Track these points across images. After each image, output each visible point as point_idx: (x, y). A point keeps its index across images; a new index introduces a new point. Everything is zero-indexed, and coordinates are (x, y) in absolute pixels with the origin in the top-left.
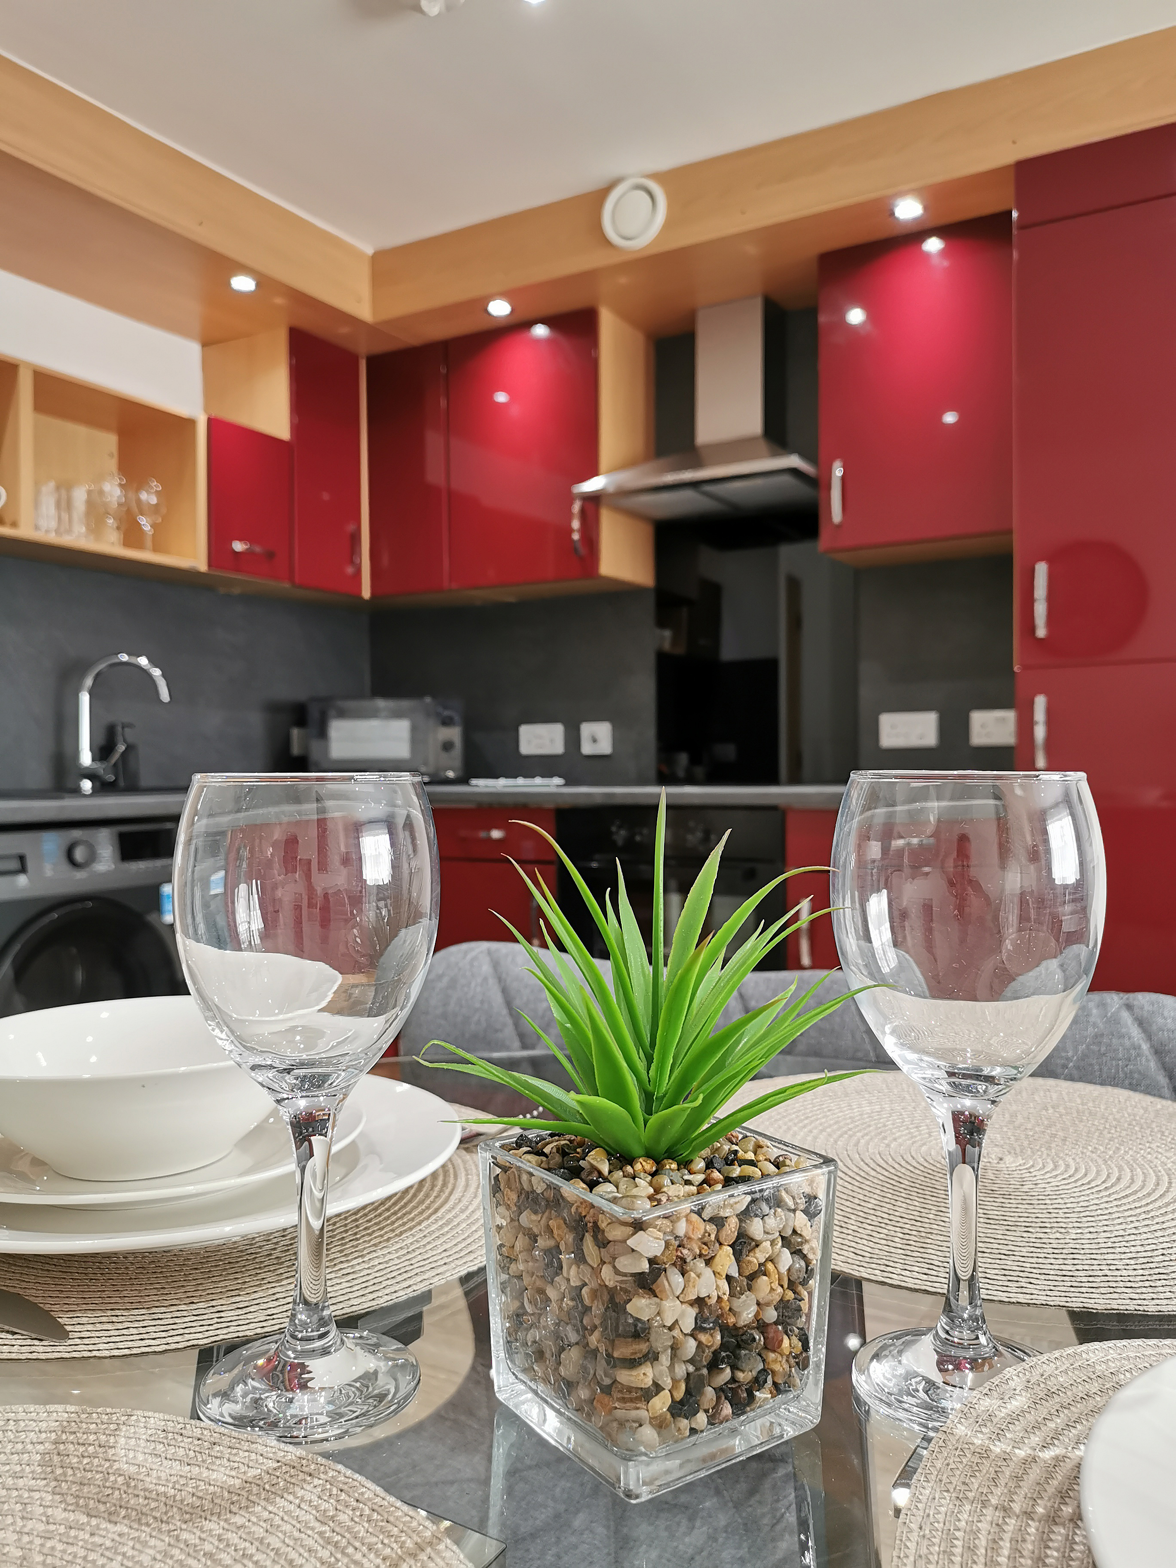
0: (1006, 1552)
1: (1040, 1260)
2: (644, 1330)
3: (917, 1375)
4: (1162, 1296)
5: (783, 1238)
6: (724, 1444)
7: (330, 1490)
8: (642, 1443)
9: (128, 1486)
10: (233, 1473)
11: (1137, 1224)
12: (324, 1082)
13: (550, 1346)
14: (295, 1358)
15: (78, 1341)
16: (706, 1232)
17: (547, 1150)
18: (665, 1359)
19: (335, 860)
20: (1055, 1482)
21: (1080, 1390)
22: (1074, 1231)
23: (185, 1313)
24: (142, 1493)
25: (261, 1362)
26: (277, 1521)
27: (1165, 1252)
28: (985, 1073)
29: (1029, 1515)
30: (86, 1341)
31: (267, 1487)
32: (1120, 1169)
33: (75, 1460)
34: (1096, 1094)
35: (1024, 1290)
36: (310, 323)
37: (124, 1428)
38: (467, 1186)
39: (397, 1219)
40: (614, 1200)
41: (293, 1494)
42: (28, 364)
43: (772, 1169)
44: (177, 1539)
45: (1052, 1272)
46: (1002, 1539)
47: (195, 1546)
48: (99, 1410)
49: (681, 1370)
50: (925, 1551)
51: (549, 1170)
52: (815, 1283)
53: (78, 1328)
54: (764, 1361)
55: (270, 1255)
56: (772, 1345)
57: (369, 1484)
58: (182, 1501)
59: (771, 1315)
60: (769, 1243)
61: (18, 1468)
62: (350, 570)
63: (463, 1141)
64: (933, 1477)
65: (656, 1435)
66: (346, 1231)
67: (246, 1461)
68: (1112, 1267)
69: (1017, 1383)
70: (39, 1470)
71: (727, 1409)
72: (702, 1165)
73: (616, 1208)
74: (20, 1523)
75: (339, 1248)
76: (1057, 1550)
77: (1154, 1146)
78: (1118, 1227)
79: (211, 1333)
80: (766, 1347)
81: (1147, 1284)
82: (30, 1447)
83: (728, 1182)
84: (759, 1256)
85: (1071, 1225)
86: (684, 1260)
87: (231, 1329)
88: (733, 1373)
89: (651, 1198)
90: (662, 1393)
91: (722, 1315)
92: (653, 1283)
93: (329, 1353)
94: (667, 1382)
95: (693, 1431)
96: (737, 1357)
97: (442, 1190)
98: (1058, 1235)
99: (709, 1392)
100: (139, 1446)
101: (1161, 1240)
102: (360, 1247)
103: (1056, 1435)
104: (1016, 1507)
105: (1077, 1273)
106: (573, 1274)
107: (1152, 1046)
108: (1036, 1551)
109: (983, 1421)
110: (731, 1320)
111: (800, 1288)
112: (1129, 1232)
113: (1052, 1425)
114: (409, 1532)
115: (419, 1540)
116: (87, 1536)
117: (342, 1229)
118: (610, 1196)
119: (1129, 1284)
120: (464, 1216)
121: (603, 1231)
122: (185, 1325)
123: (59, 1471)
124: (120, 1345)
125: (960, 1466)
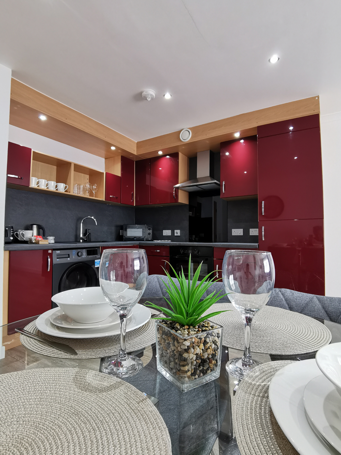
0: (254, 403)
1: (262, 344)
2: (186, 360)
3: (238, 367)
4: (286, 351)
5: (213, 342)
6: (201, 380)
7: (126, 388)
8: (185, 381)
9: (89, 385)
10: (108, 383)
11: (281, 336)
12: (126, 309)
13: (168, 362)
14: (119, 361)
15: (79, 355)
16: (198, 341)
17: (168, 323)
18: (190, 365)
19: (129, 266)
20: (264, 390)
21: (269, 371)
22: (269, 338)
23: (99, 351)
24: (91, 387)
25: (113, 361)
26: (116, 393)
27: (286, 342)
28: (252, 310)
29: (259, 396)
30: (81, 355)
31: (114, 386)
32: (278, 324)
33: (79, 379)
34: (274, 308)
35: (259, 350)
36: (125, 155)
37: (88, 373)
38: (152, 325)
39: (139, 332)
40: (180, 334)
41: (119, 388)
42: (73, 163)
43: (211, 328)
44: (98, 396)
45: (265, 346)
46: (253, 401)
47: (101, 397)
48: (83, 370)
49: (193, 367)
50: (239, 403)
51: (168, 327)
52: (219, 350)
53: (79, 353)
54: (209, 365)
55: (115, 339)
56: (210, 362)
57: (133, 387)
58: (99, 388)
59: (210, 356)
60: (210, 343)
61: (69, 380)
62: (132, 201)
63: (152, 316)
64: (241, 388)
65: (188, 379)
66: (129, 335)
67: (110, 381)
68: (276, 345)
69: (257, 370)
70: (72, 381)
71: (202, 374)
72: (197, 327)
73: (181, 336)
74: (69, 391)
75: (128, 338)
76: (264, 403)
77: (285, 320)
78: (278, 337)
79: (104, 355)
80: (209, 362)
81: (283, 349)
82: (71, 376)
83: (203, 331)
84: (208, 345)
85: (269, 336)
86: (194, 346)
87: (108, 354)
88: (203, 367)
89: (188, 334)
90: (189, 372)
91: (201, 356)
92: (188, 351)
93: (126, 360)
94: (190, 370)
95: (195, 379)
96: (204, 365)
97: (147, 327)
98: (266, 338)
99: (198, 371)
100: (91, 377)
101: (286, 339)
102: (132, 338)
103: (265, 380)
104: (256, 395)
105: (270, 346)
106: (172, 348)
107: (285, 299)
108: (260, 404)
109: (251, 377)
110: (203, 358)
111: (216, 351)
112: (280, 338)
113: (264, 378)
114: (141, 397)
115: (143, 399)
116: (81, 394)
117: (128, 334)
118: (180, 333)
119: (279, 349)
120: (151, 332)
121: (179, 340)
122: (99, 353)
123: (76, 381)
124: (87, 357)
125: (246, 386)
